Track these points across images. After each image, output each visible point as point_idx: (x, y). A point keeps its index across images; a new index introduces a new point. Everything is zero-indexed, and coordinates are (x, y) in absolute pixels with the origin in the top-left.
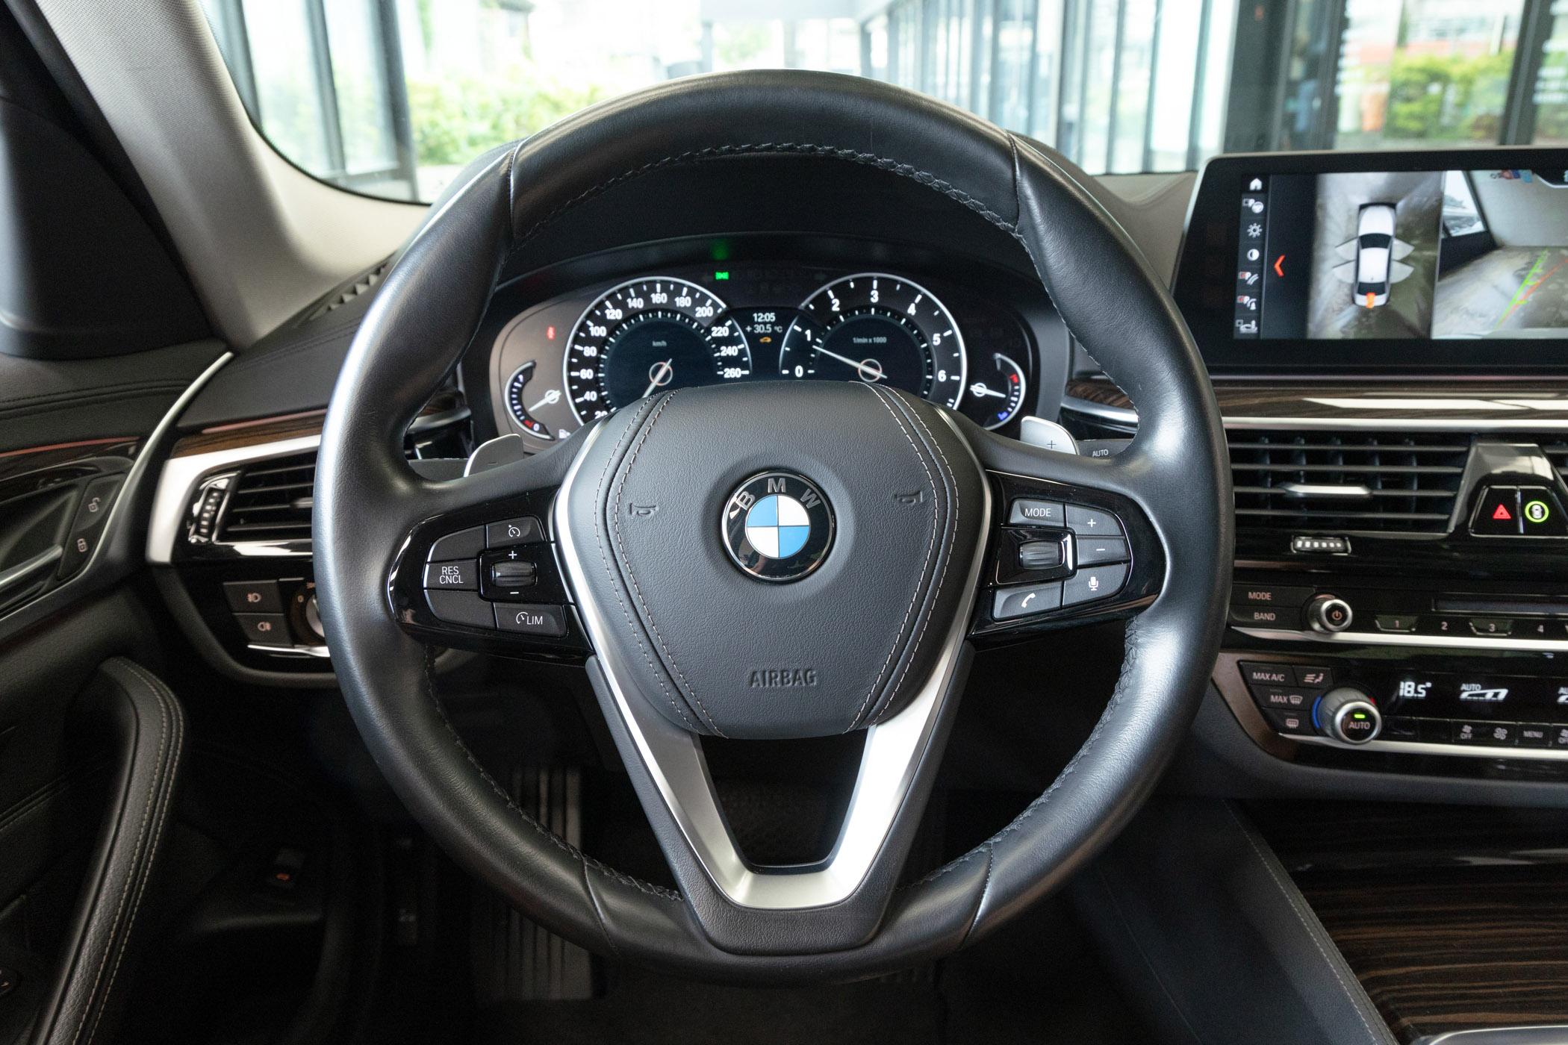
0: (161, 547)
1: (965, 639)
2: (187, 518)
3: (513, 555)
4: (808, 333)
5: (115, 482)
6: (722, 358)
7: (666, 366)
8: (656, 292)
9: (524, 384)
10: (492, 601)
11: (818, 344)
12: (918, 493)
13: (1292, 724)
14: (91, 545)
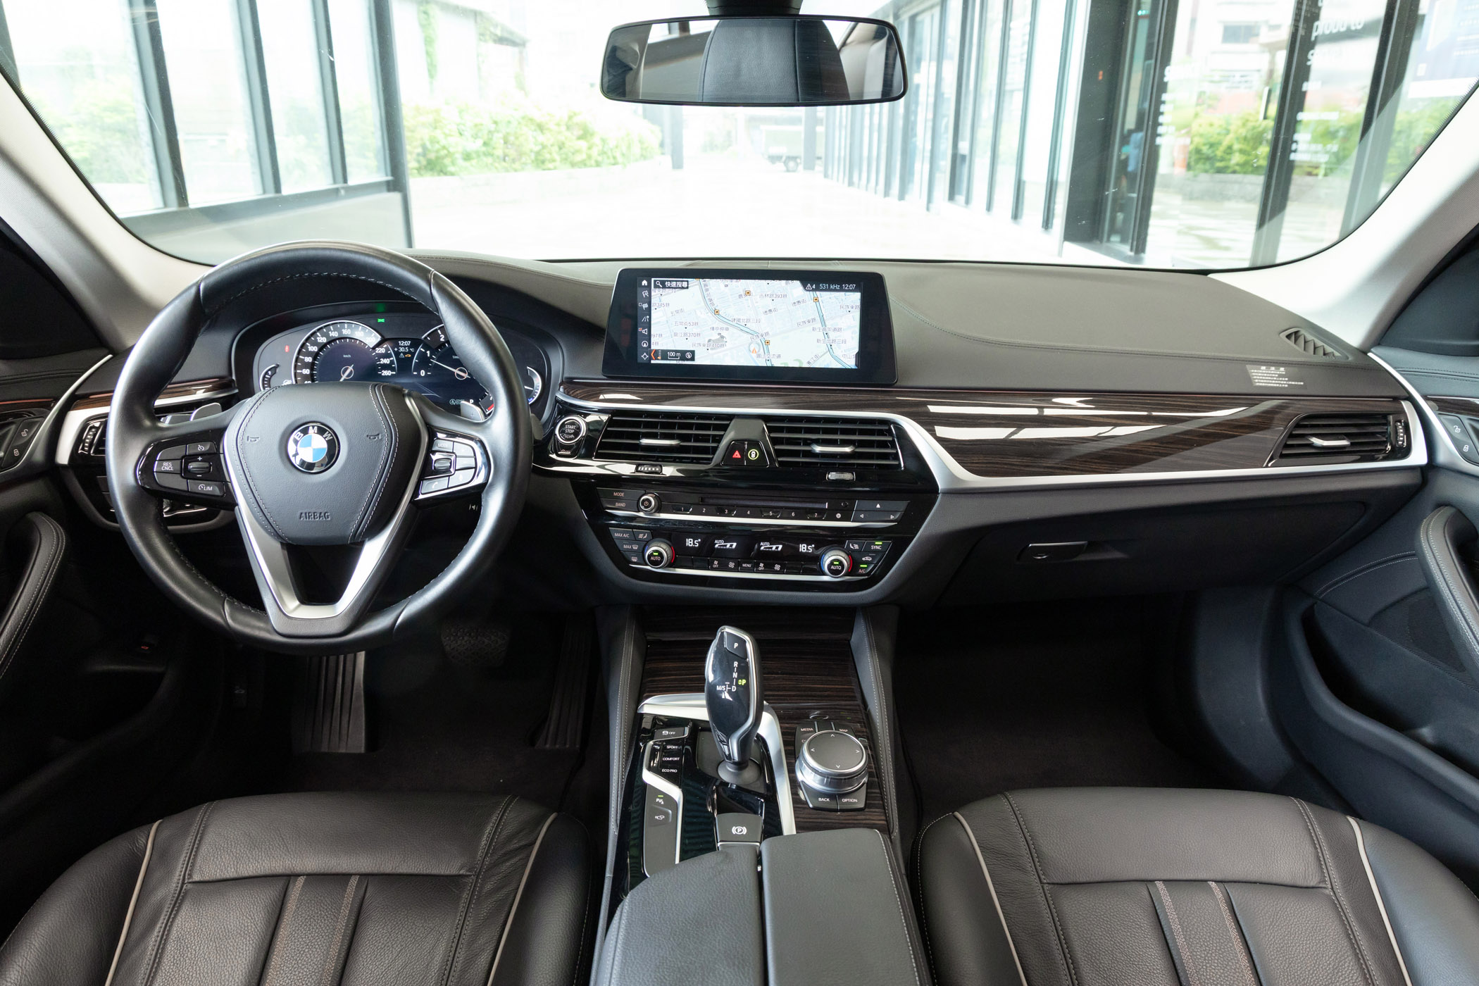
0: (63, 456)
1: (410, 502)
2: (79, 440)
3: (200, 459)
4: (428, 352)
5: (37, 422)
6: (381, 365)
7: (350, 368)
8: (345, 329)
9: (271, 376)
10: (187, 479)
11: (433, 359)
12: (378, 434)
13: (634, 559)
14: (22, 454)
